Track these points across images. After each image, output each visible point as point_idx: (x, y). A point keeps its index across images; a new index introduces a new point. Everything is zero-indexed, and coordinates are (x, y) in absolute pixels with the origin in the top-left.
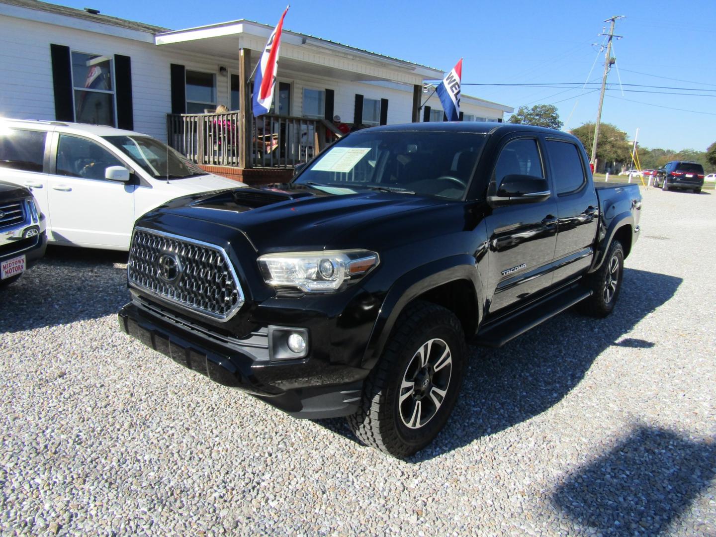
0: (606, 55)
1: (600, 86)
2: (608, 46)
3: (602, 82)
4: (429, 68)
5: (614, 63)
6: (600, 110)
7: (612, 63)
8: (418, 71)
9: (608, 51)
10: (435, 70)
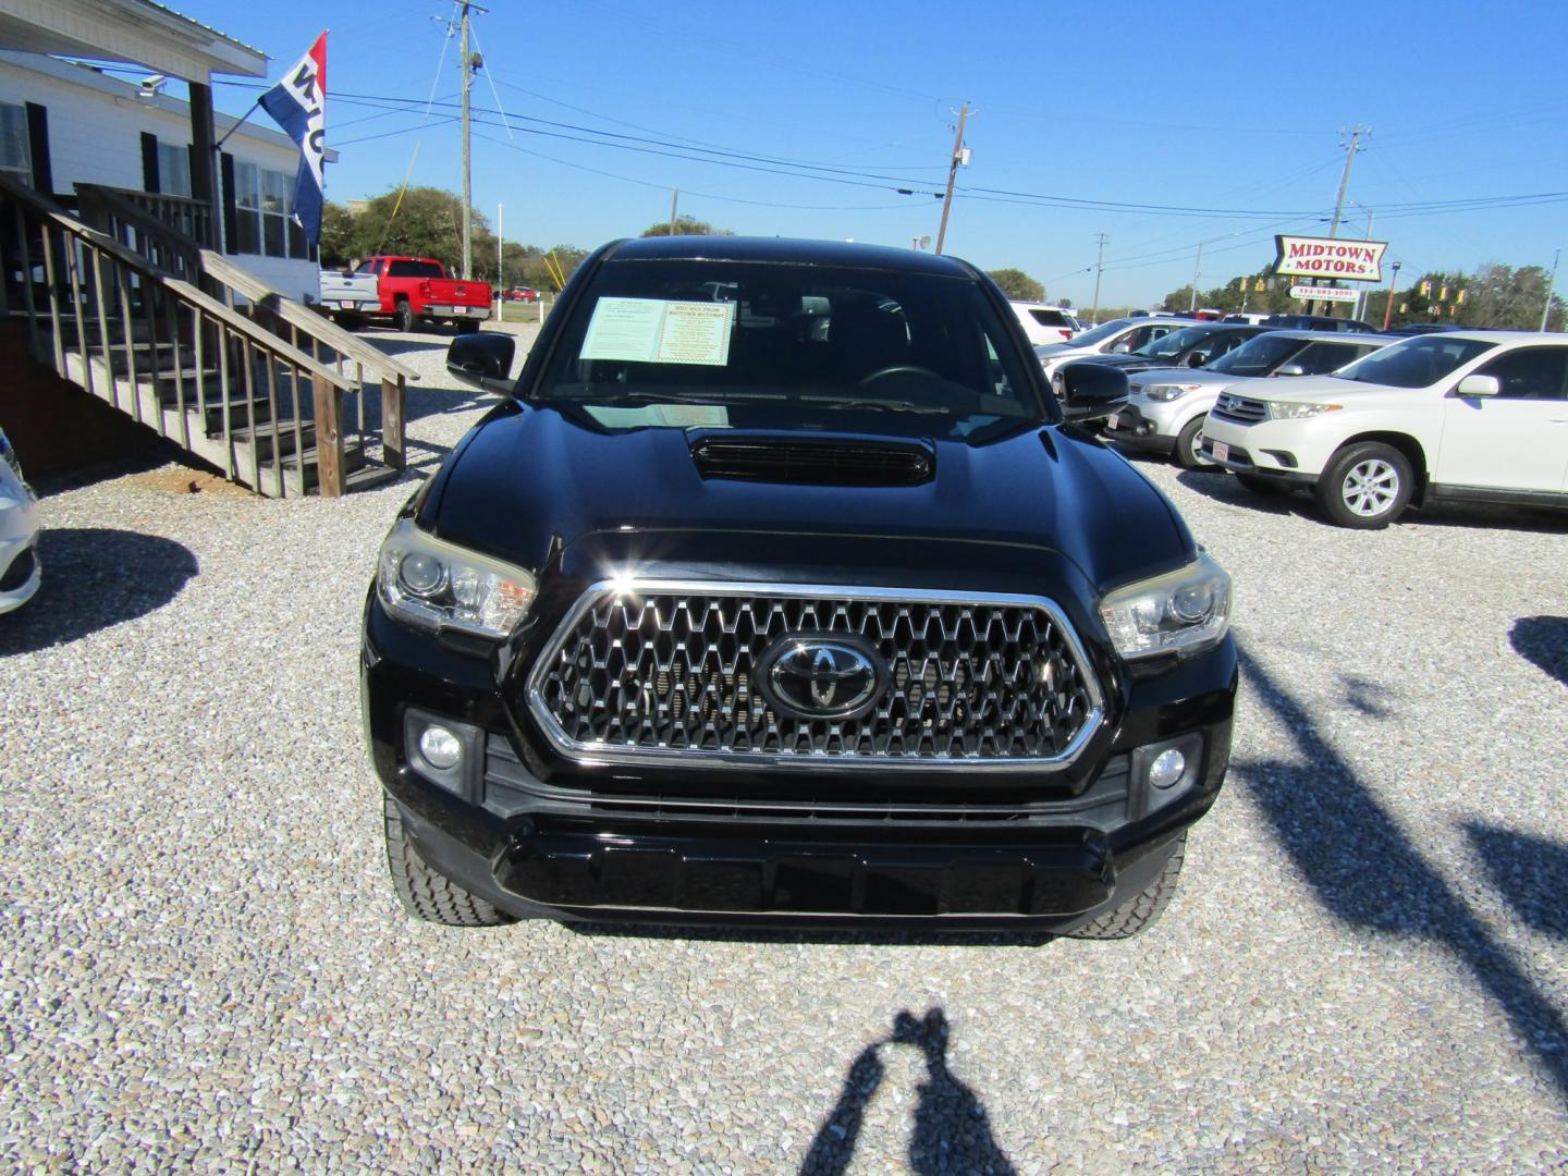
0: (461, 44)
1: (459, 112)
2: (464, 27)
3: (463, 103)
4: (238, 45)
5: (480, 66)
6: (468, 164)
7: (477, 64)
8: (219, 50)
9: (464, 37)
10: (249, 51)
